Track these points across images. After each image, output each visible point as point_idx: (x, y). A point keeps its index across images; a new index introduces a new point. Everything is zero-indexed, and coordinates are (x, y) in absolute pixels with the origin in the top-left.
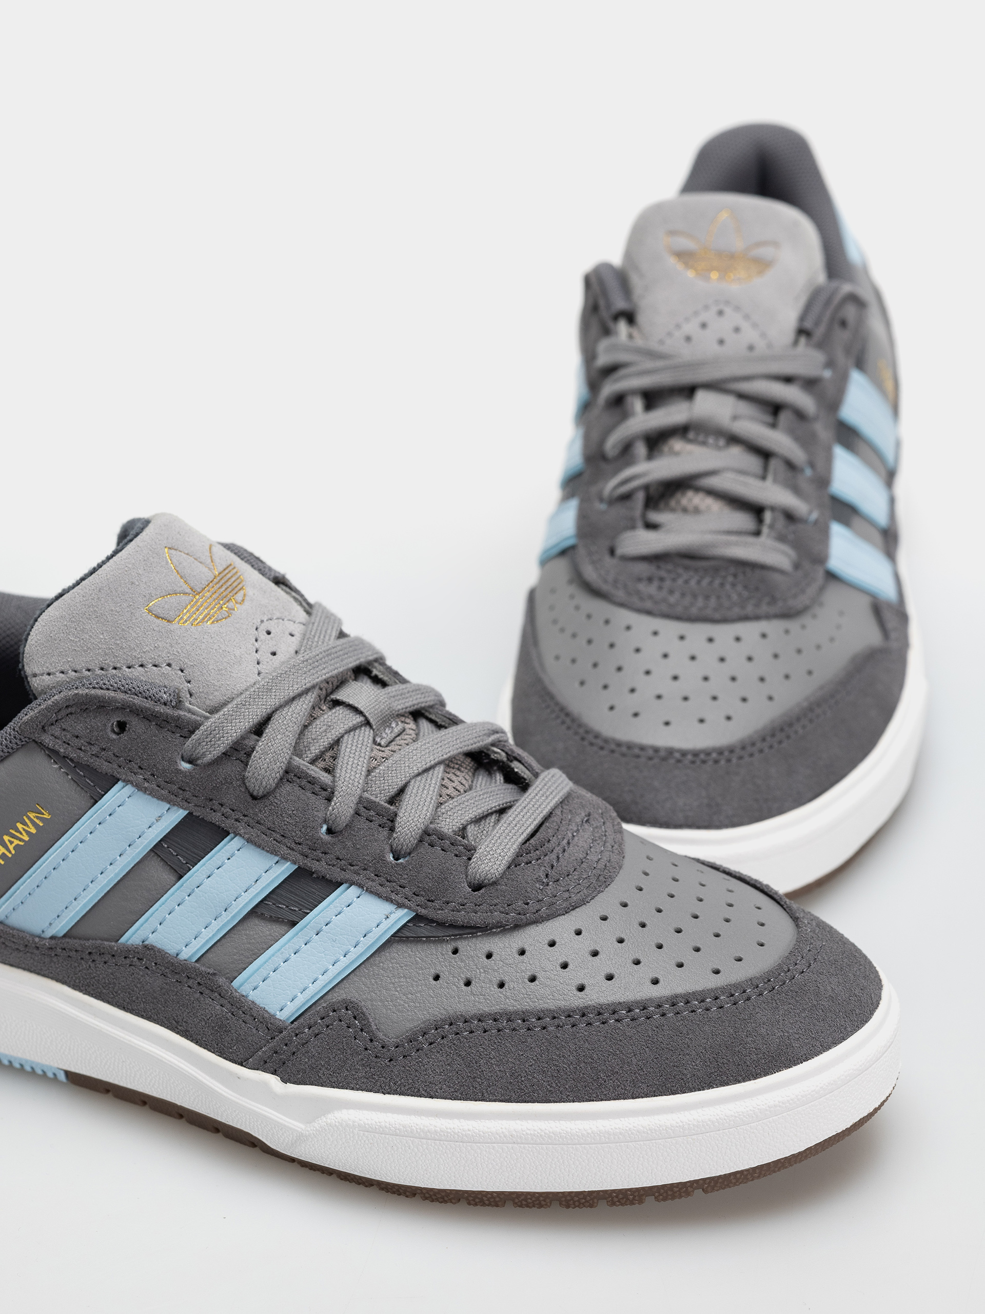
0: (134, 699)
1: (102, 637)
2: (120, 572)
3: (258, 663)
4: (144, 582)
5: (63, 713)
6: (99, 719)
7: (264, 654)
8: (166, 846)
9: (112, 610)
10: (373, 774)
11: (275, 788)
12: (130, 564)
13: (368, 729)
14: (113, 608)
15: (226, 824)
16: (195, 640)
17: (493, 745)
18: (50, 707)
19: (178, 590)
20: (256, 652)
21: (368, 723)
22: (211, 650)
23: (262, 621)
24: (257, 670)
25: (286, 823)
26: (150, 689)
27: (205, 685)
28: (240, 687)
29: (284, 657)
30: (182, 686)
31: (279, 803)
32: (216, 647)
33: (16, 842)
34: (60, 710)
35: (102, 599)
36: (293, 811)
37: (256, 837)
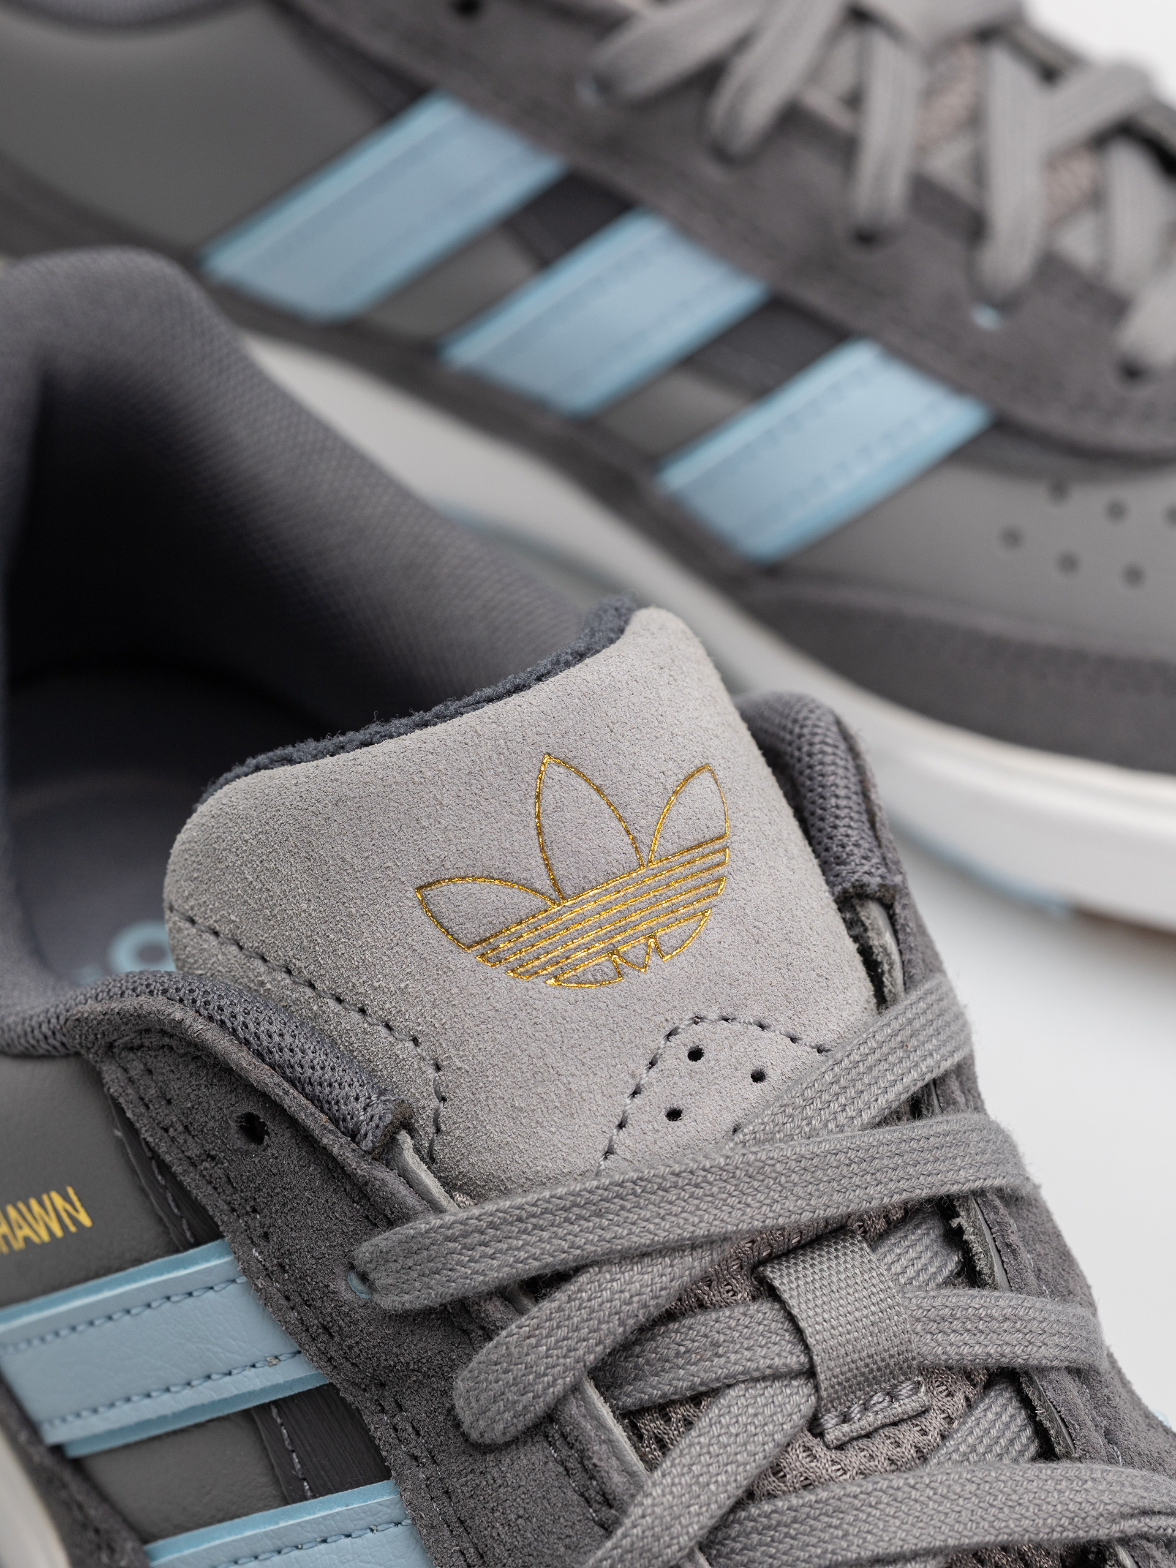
0: (287, 1093)
1: (304, 906)
2: (399, 779)
3: (621, 1126)
4: (442, 826)
5: (154, 1040)
6: (214, 1091)
7: (648, 1109)
8: (279, 1421)
9: (343, 860)
10: (753, 1510)
11: (507, 1445)
12: (430, 768)
13: (807, 1390)
14: (348, 857)
15: (395, 1456)
16: (491, 1013)
17: (1125, 1541)
18: (127, 1015)
19: (517, 873)
20: (635, 1093)
21: (810, 1373)
22: (518, 1052)
23: (697, 1020)
24: (607, 1142)
25: (494, 1534)
26: (336, 1084)
27: (471, 1126)
28: (546, 1166)
29: (693, 1133)
30: (422, 1102)
31: (499, 1482)
32: (533, 1049)
33: (27, 1231)
34: (148, 1031)
35: (334, 825)
36: (520, 1517)
37: (425, 1526)
